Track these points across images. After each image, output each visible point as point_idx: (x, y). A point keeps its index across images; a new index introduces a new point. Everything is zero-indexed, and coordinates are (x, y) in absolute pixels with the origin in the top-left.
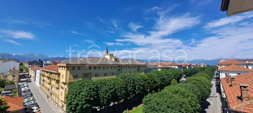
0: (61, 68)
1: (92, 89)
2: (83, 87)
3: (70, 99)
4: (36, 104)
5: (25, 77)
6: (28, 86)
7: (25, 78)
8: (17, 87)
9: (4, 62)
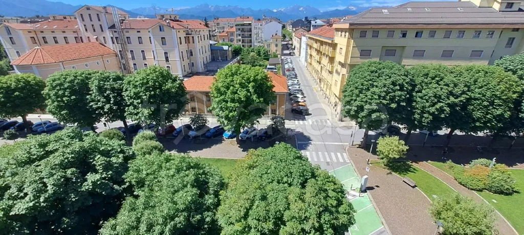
0: (340, 33)
1: (399, 85)
2: (378, 77)
3: (349, 95)
4: (301, 91)
5: (288, 49)
6: (291, 63)
8: (280, 62)
9: (266, 23)
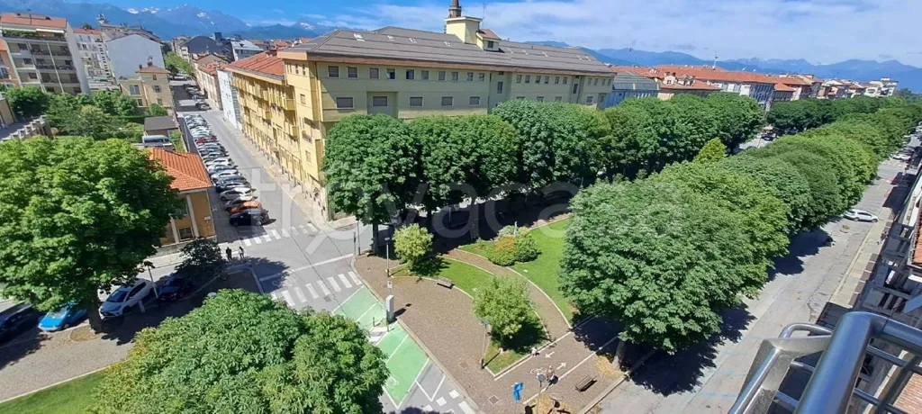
0: (293, 67)
1: (402, 148)
2: (371, 140)
3: (334, 174)
4: (243, 179)
5: (190, 96)
6: (205, 125)
7: (191, 98)
8: (177, 125)
9: (113, 37)
